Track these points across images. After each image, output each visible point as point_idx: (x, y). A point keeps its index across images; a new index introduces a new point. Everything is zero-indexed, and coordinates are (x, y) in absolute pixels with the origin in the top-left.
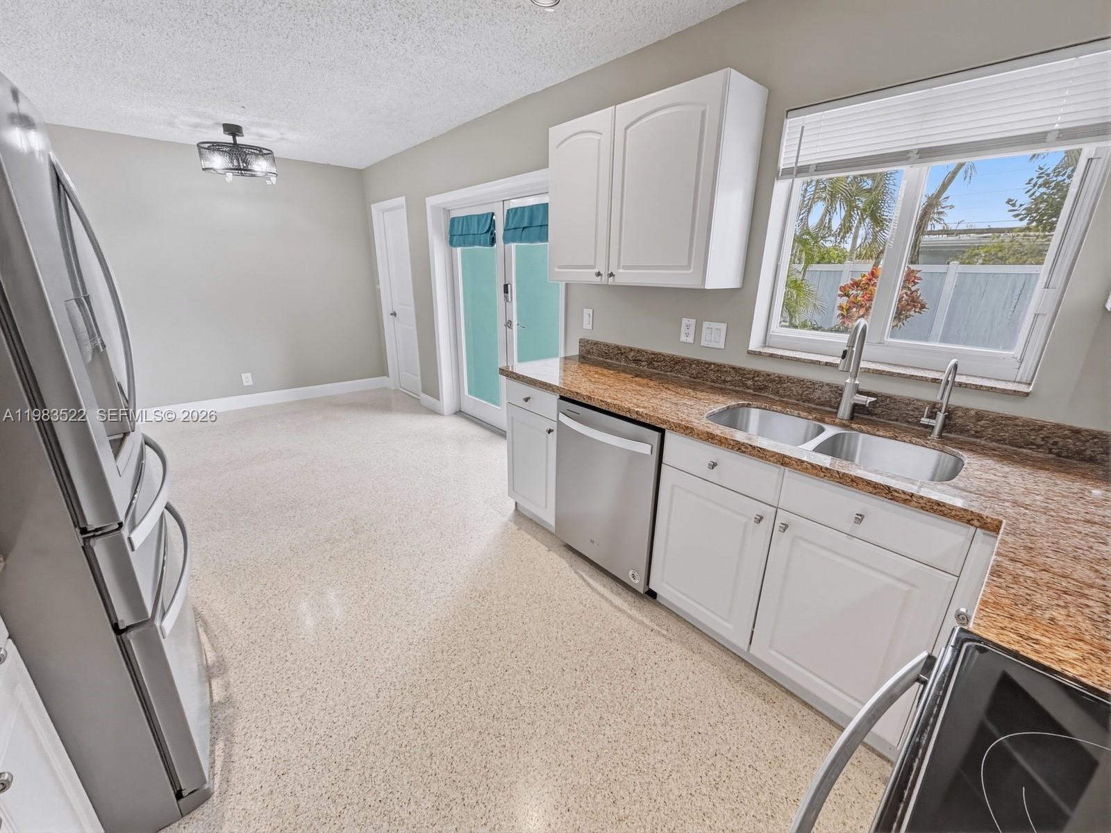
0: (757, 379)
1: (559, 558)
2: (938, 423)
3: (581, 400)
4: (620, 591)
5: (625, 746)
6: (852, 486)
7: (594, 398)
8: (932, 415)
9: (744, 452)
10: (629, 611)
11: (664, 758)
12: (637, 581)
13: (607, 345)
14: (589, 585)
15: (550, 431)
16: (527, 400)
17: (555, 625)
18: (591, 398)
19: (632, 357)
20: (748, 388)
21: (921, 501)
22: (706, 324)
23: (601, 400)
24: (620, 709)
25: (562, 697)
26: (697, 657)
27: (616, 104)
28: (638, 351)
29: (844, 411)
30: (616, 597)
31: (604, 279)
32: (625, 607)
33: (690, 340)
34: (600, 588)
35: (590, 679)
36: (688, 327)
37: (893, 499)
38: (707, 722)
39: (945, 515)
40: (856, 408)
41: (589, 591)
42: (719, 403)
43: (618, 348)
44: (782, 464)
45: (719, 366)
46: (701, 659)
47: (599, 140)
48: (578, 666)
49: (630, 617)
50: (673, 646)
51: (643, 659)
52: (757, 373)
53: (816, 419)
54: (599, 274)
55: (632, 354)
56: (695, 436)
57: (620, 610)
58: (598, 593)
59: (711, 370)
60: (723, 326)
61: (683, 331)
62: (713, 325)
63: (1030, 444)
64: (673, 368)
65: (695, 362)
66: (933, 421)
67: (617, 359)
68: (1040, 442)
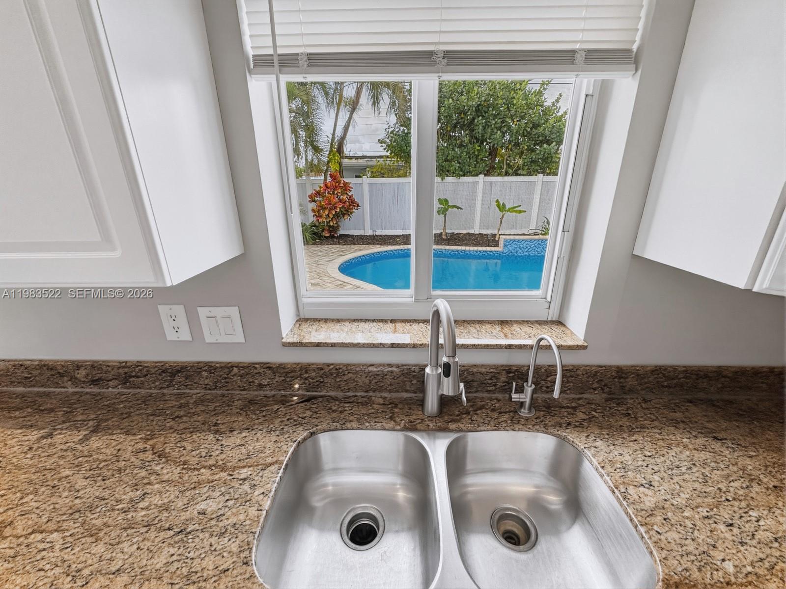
2: (527, 397)
22: (203, 312)
29: (432, 407)
33: (185, 336)
36: (173, 317)
59: (235, 375)
60: (234, 311)
61: (167, 325)
62: (219, 312)
63: (590, 388)
64: (171, 381)
65: (206, 368)
66: (522, 396)
67: (57, 385)
68: (596, 385)
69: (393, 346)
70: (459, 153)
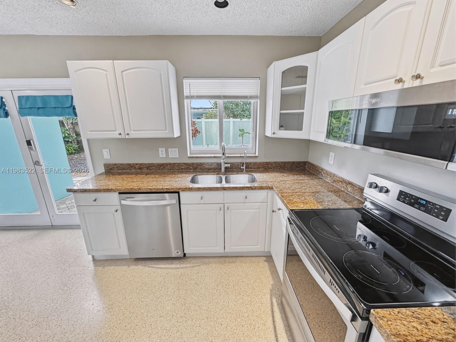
0: (193, 166)
1: (136, 267)
2: (244, 167)
3: (135, 191)
4: (172, 262)
5: (212, 307)
6: (243, 190)
7: (142, 189)
8: (243, 166)
9: (212, 190)
10: (180, 266)
11: (223, 300)
12: (180, 253)
13: (122, 164)
14: (158, 268)
15: (117, 211)
16: (95, 200)
17: (157, 292)
18: (140, 189)
19: (138, 167)
20: (191, 169)
21: (258, 188)
22: (169, 150)
23: (146, 189)
24: (202, 298)
25: (181, 313)
26: (211, 265)
27: (113, 60)
28: (141, 164)
29: (223, 170)
30: (171, 265)
31: (123, 136)
32: (178, 266)
33: (164, 156)
34: (164, 266)
35: (185, 298)
36: (162, 151)
37: (253, 189)
38: (226, 280)
39: (263, 189)
40: (226, 168)
41: (160, 270)
42: (189, 177)
43: (129, 164)
44: (224, 190)
45: (179, 164)
46: (212, 265)
47: (106, 74)
48: (178, 298)
49: (182, 268)
50: (202, 267)
51: (197, 278)
52: (193, 164)
53: (217, 174)
54: (120, 134)
55: (138, 166)
56: (193, 190)
57: (177, 268)
58: (164, 268)
59: (176, 166)
60: (177, 149)
61: (160, 153)
62: (173, 149)
63: (260, 168)
64: (160, 168)
65: (169, 164)
66: (243, 167)
67: (130, 170)
68: (262, 167)
69: (214, 157)
70: (248, 107)
